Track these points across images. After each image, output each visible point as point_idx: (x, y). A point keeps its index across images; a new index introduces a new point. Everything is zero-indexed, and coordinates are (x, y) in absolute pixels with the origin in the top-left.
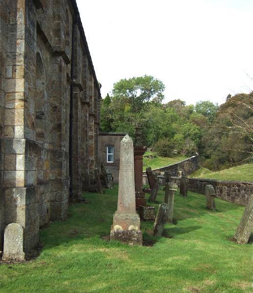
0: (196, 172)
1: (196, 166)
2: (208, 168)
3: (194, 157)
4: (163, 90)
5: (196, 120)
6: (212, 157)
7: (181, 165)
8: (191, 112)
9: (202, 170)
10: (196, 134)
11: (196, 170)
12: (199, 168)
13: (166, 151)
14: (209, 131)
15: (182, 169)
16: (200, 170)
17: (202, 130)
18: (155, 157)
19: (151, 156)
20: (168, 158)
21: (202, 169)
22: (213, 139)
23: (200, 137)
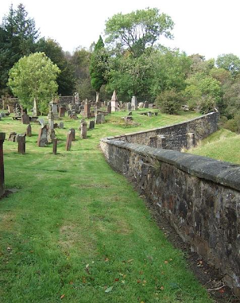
0: (214, 134)
1: (214, 127)
2: (231, 130)
3: (212, 113)
4: (172, 29)
5: (217, 75)
6: (235, 117)
7: (192, 125)
8: (211, 66)
9: (223, 133)
10: (216, 90)
11: (214, 131)
12: (218, 129)
13: (172, 105)
14: (232, 87)
15: (192, 131)
16: (220, 131)
17: (224, 86)
18: (156, 114)
19: (150, 112)
20: (175, 116)
21: (223, 131)
22: (236, 96)
23: (221, 94)
